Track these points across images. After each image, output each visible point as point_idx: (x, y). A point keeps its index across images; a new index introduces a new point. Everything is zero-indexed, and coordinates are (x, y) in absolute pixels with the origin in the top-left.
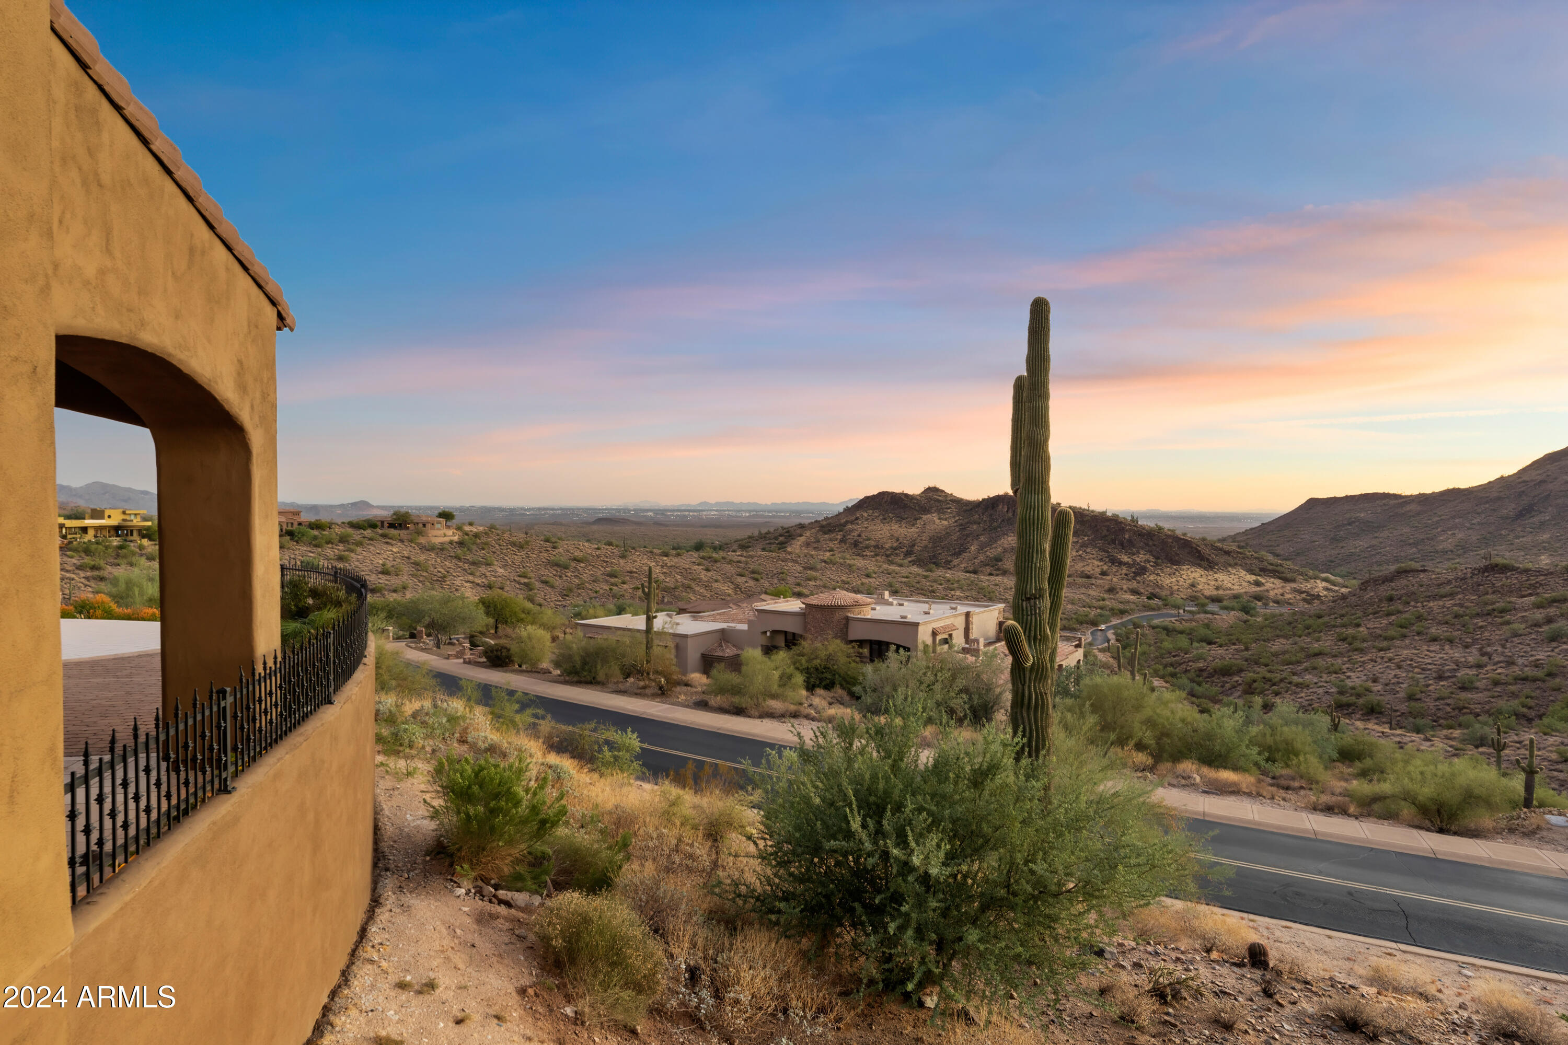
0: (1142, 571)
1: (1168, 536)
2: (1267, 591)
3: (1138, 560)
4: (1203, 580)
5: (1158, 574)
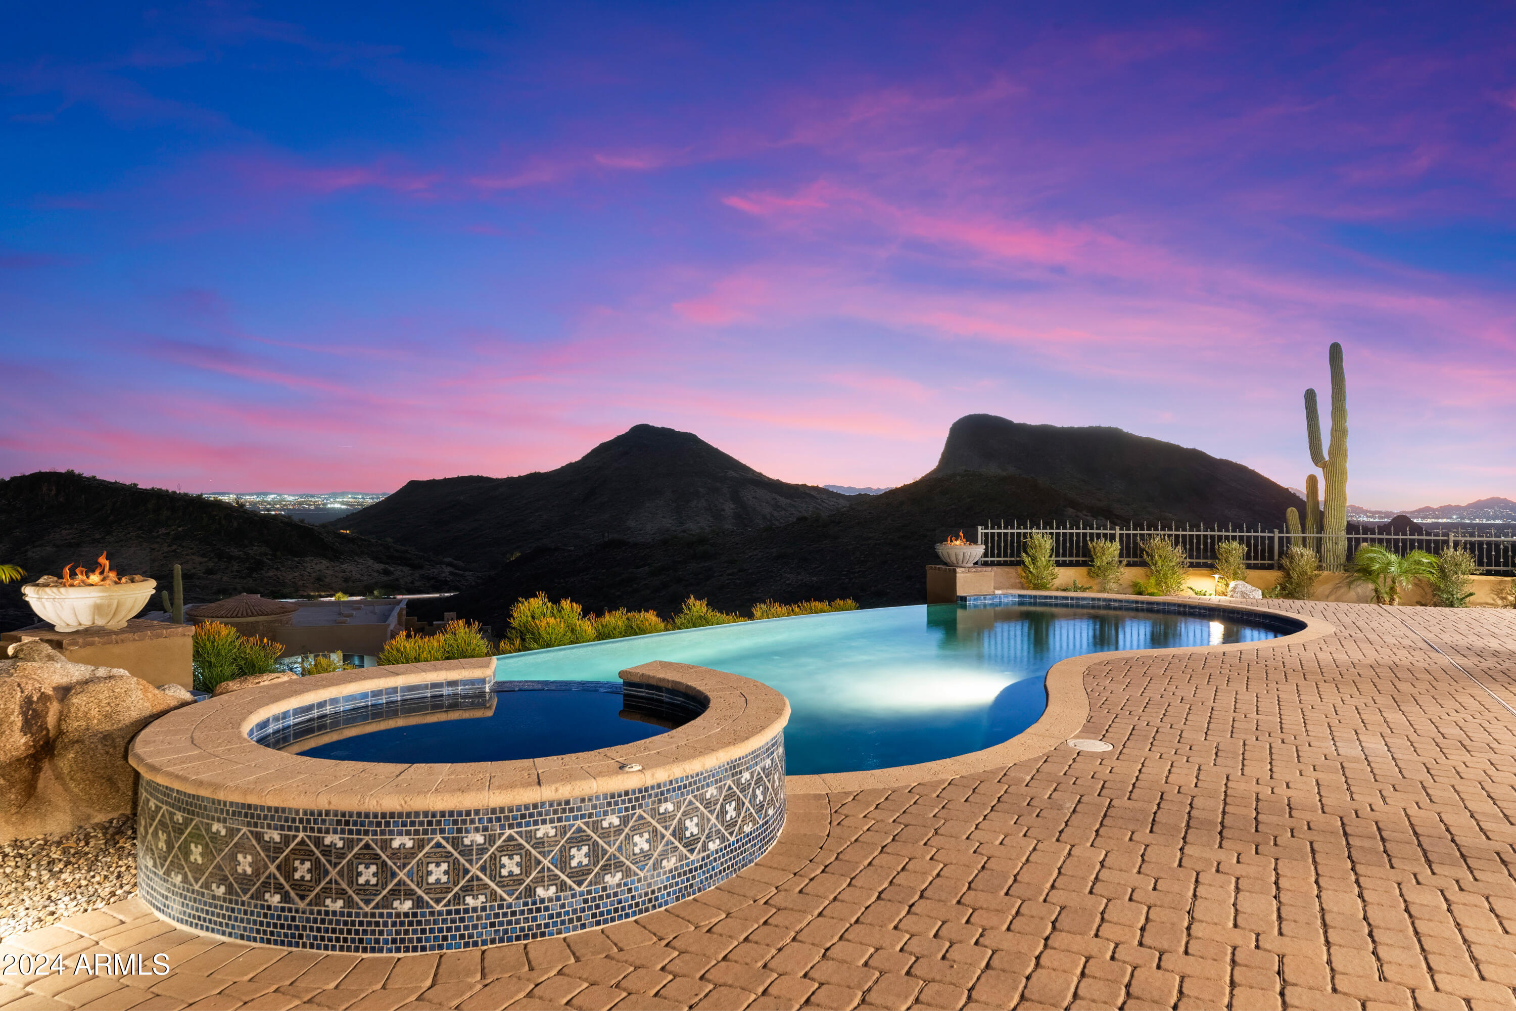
0: (258, 566)
1: (286, 523)
2: (397, 580)
3: (252, 553)
4: (330, 572)
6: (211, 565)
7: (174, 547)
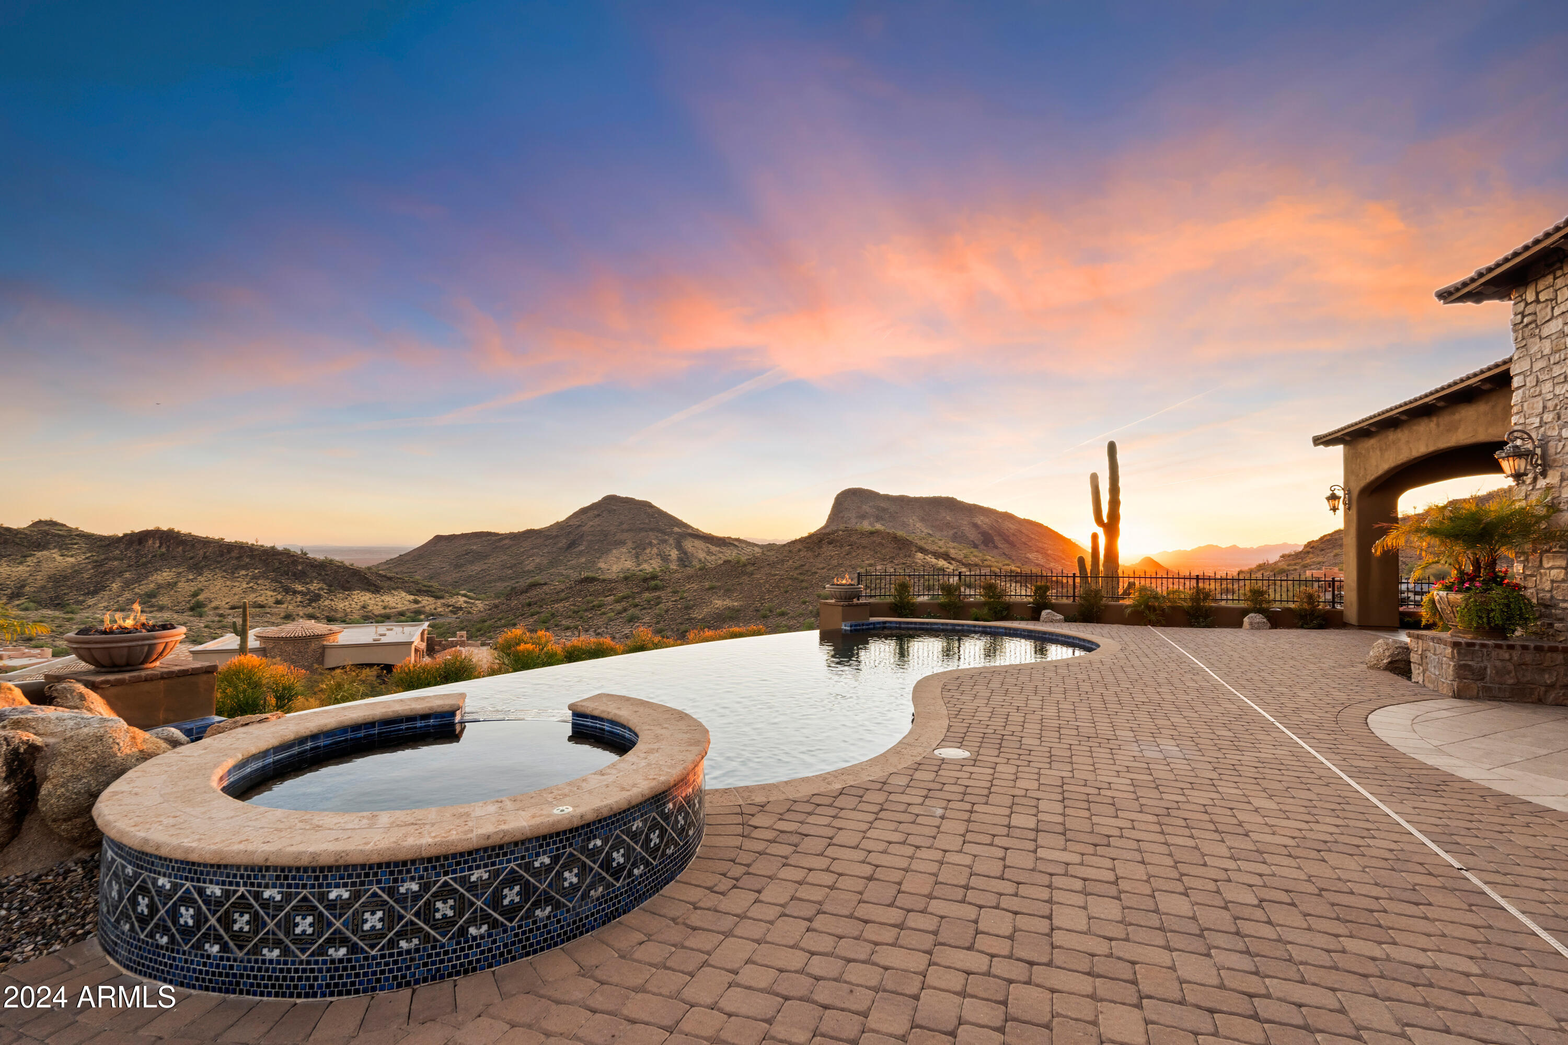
0: (316, 598)
1: (339, 567)
3: (312, 588)
5: (332, 600)
6: (279, 597)
7: (251, 584)
